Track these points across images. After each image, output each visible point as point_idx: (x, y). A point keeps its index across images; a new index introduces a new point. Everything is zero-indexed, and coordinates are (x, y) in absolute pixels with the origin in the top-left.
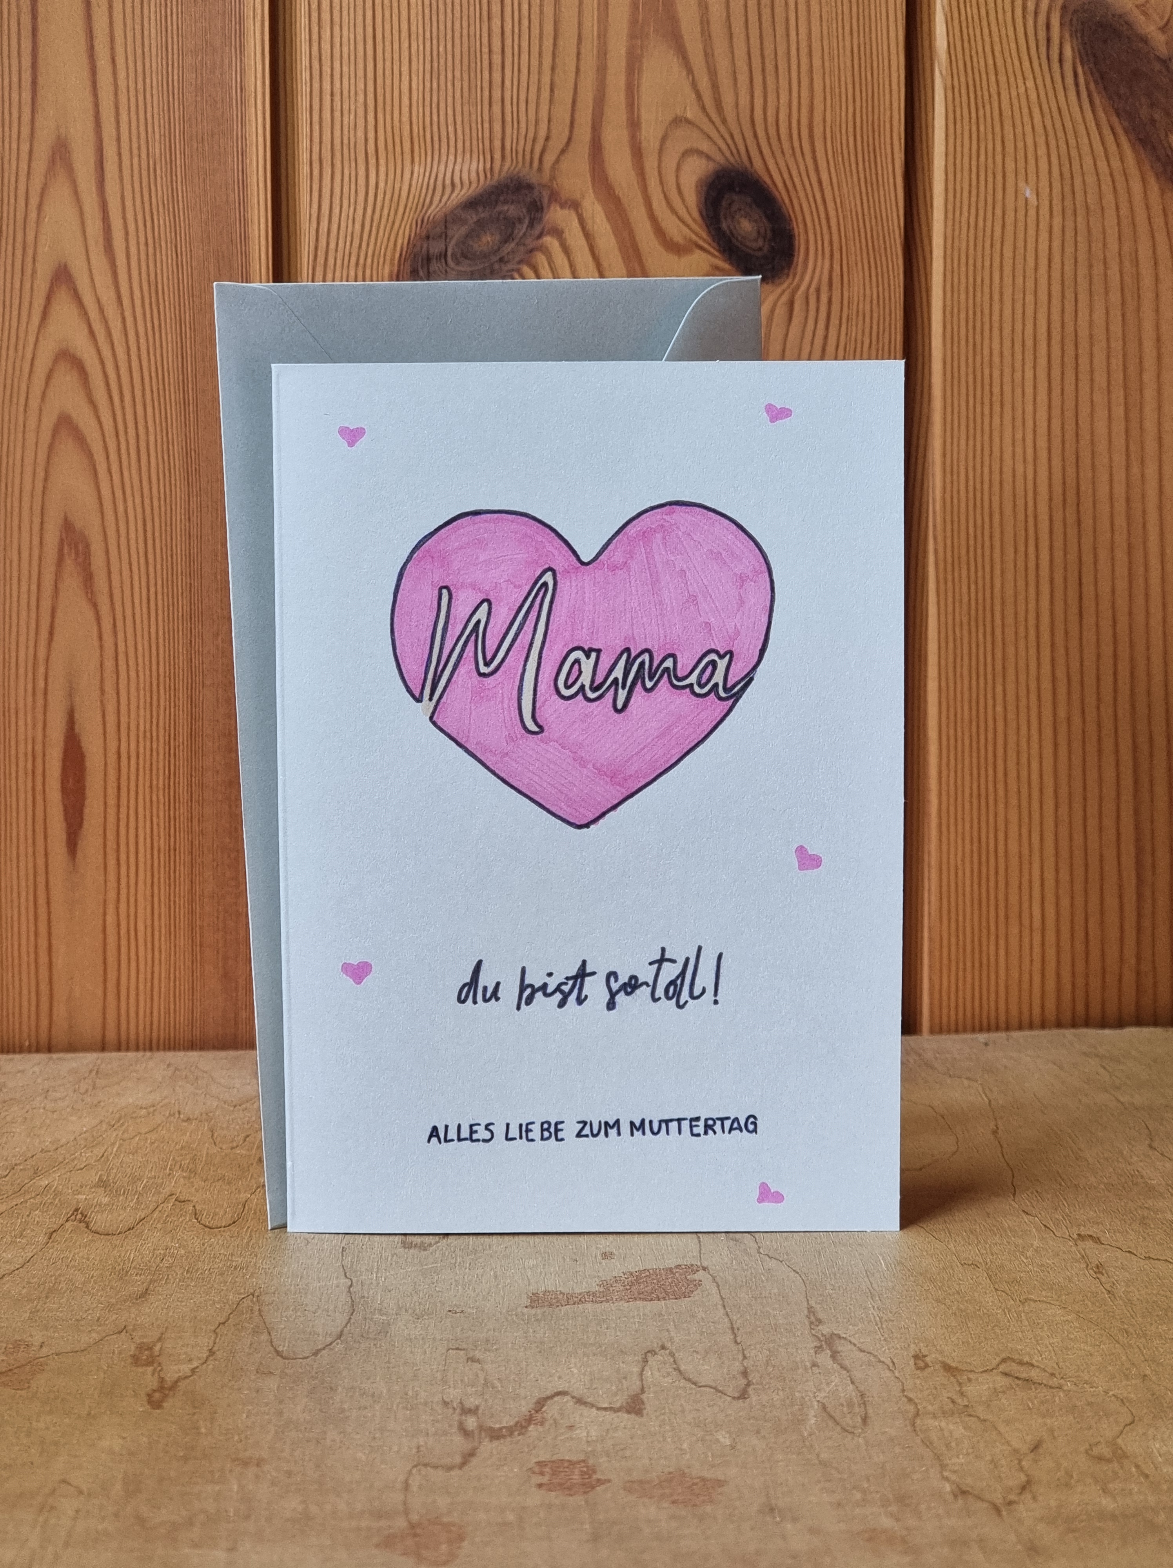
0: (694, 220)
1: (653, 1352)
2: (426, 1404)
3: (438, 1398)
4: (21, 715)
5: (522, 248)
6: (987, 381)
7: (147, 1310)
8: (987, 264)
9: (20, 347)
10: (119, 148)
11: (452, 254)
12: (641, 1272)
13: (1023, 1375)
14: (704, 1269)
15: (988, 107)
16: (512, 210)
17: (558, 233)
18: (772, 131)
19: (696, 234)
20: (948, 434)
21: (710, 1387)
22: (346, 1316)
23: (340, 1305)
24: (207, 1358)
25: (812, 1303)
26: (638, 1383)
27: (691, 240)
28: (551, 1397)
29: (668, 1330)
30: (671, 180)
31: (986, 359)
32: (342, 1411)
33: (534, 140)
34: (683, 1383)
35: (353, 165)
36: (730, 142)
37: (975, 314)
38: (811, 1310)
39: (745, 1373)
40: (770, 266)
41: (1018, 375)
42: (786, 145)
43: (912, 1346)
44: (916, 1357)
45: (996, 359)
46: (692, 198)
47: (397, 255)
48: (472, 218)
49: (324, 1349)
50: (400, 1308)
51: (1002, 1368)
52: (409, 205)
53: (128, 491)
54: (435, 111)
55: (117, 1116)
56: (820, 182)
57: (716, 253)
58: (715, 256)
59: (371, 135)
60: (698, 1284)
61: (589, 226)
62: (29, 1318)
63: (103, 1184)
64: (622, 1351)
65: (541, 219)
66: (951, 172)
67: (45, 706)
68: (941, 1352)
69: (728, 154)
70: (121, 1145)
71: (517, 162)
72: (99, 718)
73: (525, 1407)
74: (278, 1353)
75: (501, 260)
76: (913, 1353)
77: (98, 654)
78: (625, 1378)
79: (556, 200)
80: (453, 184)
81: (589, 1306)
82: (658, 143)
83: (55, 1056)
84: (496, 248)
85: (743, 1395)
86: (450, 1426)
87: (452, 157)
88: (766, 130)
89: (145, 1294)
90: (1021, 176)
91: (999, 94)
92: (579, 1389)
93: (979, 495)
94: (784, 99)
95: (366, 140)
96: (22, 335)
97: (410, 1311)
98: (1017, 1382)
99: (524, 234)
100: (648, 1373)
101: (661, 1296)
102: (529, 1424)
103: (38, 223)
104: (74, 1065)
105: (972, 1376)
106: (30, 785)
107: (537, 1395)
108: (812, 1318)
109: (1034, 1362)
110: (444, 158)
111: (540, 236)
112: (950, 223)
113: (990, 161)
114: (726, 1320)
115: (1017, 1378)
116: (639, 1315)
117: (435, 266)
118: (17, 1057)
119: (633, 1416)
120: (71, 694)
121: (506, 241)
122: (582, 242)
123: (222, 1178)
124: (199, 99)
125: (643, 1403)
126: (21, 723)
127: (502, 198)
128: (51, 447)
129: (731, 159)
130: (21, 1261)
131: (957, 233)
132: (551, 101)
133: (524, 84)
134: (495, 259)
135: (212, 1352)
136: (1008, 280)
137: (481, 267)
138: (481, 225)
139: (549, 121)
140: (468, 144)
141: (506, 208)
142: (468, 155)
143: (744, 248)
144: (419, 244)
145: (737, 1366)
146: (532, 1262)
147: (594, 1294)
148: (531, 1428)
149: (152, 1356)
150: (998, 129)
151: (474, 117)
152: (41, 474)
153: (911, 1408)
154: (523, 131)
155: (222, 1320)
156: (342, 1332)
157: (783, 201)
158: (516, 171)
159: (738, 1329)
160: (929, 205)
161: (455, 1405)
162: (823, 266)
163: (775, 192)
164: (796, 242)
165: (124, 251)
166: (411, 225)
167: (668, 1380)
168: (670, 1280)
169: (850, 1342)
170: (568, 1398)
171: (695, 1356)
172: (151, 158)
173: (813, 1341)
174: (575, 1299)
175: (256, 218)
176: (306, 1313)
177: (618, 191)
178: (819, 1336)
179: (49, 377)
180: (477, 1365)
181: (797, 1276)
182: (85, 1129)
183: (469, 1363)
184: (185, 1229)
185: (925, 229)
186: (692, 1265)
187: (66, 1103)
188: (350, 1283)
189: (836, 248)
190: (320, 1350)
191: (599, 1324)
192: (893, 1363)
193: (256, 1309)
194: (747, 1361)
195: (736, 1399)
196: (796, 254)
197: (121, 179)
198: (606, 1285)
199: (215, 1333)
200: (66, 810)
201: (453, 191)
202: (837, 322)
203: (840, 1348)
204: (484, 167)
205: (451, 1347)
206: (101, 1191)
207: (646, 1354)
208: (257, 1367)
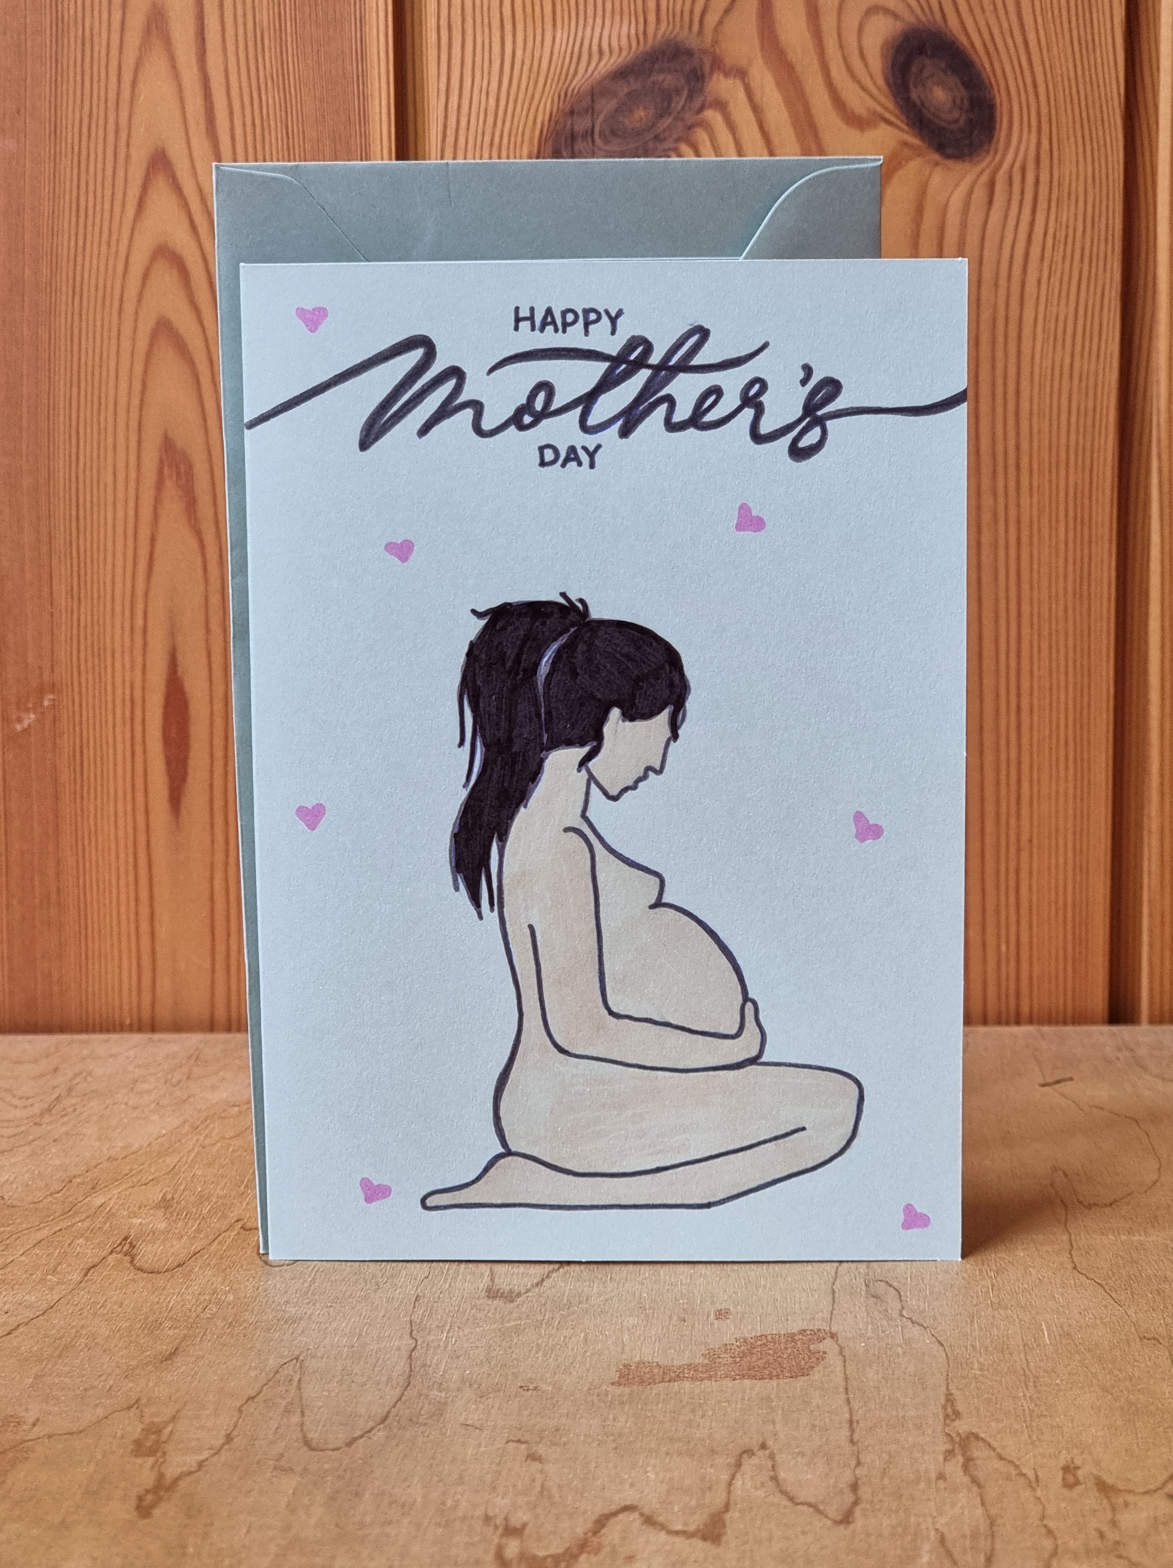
0: (879, 89)
1: (749, 1452)
2: (464, 1518)
3: (480, 1512)
4: (118, 655)
5: (680, 125)
7: (170, 1378)
9: (113, 243)
10: (222, 16)
11: (600, 131)
12: (757, 1338)
14: (833, 1336)
16: (668, 80)
17: (721, 106)
19: (881, 105)
21: (810, 1505)
22: (398, 1391)
23: (395, 1374)
24: (223, 1445)
25: (952, 1387)
26: (724, 1495)
27: (875, 113)
28: (614, 1514)
29: (774, 1422)
30: (851, 40)
32: (362, 1525)
34: (779, 1499)
35: (487, 30)
38: (949, 1398)
39: (854, 1487)
40: (967, 142)
43: (1064, 1452)
44: (1066, 1469)
46: (876, 63)
47: (537, 133)
48: (623, 90)
49: (362, 1436)
50: (463, 1381)
52: (551, 76)
55: (204, 1114)
56: (1026, 43)
57: (906, 128)
58: (903, 131)
60: (821, 1357)
61: (758, 98)
62: (32, 1386)
63: (165, 1204)
64: (713, 1451)
65: (701, 90)
67: (145, 645)
68: (1098, 1463)
69: (919, 12)
70: (198, 1153)
71: (674, 25)
72: (204, 661)
73: (581, 1527)
74: (307, 1443)
75: (656, 137)
76: (1062, 1462)
77: (202, 588)
78: (710, 1488)
79: (719, 68)
80: (601, 52)
81: (687, 1384)
83: (157, 1036)
84: (650, 124)
85: (847, 1519)
86: (486, 1552)
87: (599, 21)
89: (174, 1353)
92: (650, 1501)
96: (115, 230)
97: (475, 1386)
99: (683, 108)
100: (738, 1483)
101: (775, 1373)
102: (581, 1552)
103: (132, 102)
104: (173, 1048)
105: (1131, 1498)
106: (128, 735)
107: (600, 1509)
108: (949, 1410)
110: (590, 21)
111: (701, 109)
114: (846, 1409)
116: (743, 1399)
117: (580, 145)
118: (115, 1037)
119: (708, 1545)
120: (172, 633)
121: (662, 116)
122: (750, 115)
125: (724, 1526)
126: (118, 666)
127: (656, 66)
128: (149, 356)
129: (924, 19)
130: (45, 1306)
134: (649, 136)
135: (229, 1438)
137: (634, 146)
138: (633, 97)
140: (618, 5)
141: (661, 77)
142: (617, 17)
143: (937, 121)
144: (561, 120)
145: (847, 1476)
146: (632, 1321)
147: (695, 1368)
148: (583, 1558)
149: (157, 1443)
152: (137, 386)
153: (1048, 1544)
155: (253, 1394)
156: (389, 1413)
157: (983, 65)
158: (674, 33)
159: (858, 1422)
160: (1155, 68)
161: (499, 1521)
162: (1029, 140)
163: (973, 56)
164: (998, 113)
165: (229, 133)
166: (553, 99)
167: (761, 1493)
168: (789, 1351)
169: (990, 1446)
170: (635, 1515)
171: (799, 1459)
172: (258, 26)
173: (945, 1443)
174: (673, 1375)
175: (377, 93)
176: (353, 1384)
177: (791, 56)
178: (954, 1435)
179: (146, 276)
180: (537, 1465)
181: (941, 1349)
182: (164, 1132)
183: (529, 1462)
184: (242, 1266)
185: (1149, 96)
186: (819, 1330)
187: (152, 1098)
188: (413, 1345)
189: (1045, 119)
190: (356, 1439)
191: (693, 1411)
192: (1037, 1477)
193: (296, 1378)
194: (860, 1468)
195: (837, 1523)
196: (998, 126)
197: (225, 49)
198: (712, 1356)
199: (240, 1410)
200: (168, 762)
201: (600, 59)
202: (1045, 205)
203: (976, 1454)
204: (637, 30)
205: (511, 1438)
206: (161, 1213)
207: (741, 1455)
208: (277, 1460)
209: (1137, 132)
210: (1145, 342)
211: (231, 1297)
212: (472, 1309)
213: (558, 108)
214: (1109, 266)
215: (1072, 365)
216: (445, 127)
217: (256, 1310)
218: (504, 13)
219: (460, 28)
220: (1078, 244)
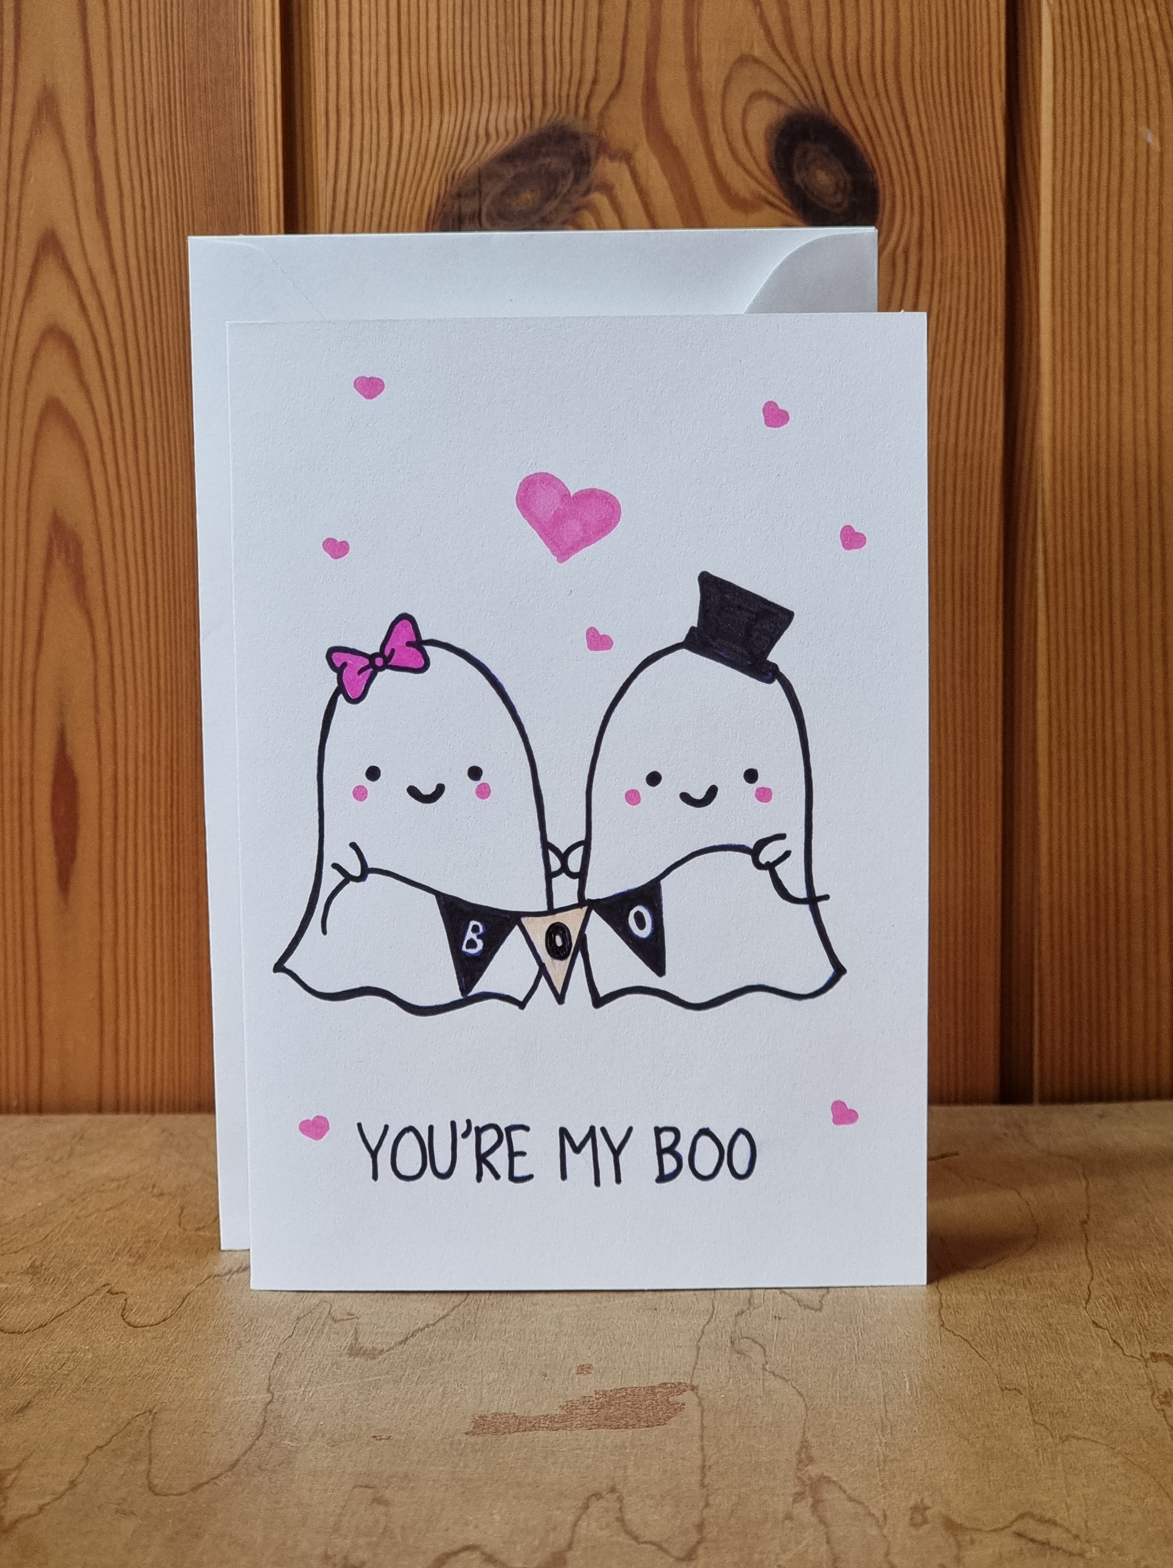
0: (763, 172)
1: (598, 1496)
2: (303, 1557)
3: (319, 1550)
4: (6, 734)
5: (566, 207)
6: (1103, 354)
7: (19, 1429)
8: (1103, 219)
9: (3, 323)
10: (112, 99)
11: (487, 214)
12: (617, 1391)
13: (1040, 1537)
14: (693, 1388)
15: (1102, 41)
16: (554, 163)
17: (607, 189)
18: (852, 69)
19: (765, 188)
20: (1059, 414)
21: (653, 1543)
22: (250, 1440)
23: (248, 1425)
24: (66, 1490)
25: (809, 1435)
26: (569, 1535)
27: (760, 196)
28: (455, 1553)
29: (625, 1468)
30: (735, 126)
31: (1102, 329)
33: (580, 83)
34: (623, 1538)
35: (375, 114)
36: (804, 84)
37: (1088, 277)
39: (700, 1527)
41: (1139, 347)
42: (868, 87)
43: (914, 1494)
44: (915, 1509)
45: (1114, 329)
46: (760, 147)
47: (425, 216)
48: (509, 172)
49: (208, 1483)
50: (316, 1432)
51: (1018, 1526)
52: (438, 159)
53: (124, 483)
54: (466, 52)
56: (908, 128)
57: (790, 211)
58: (787, 213)
59: (395, 81)
60: (680, 1408)
61: (643, 181)
63: (34, 1270)
64: (561, 1494)
65: (588, 173)
66: (1060, 113)
67: (33, 723)
68: (948, 1504)
69: (801, 96)
70: (72, 1224)
71: (560, 109)
72: (93, 739)
74: (151, 1488)
75: (543, 220)
76: (912, 1503)
77: (91, 666)
78: (554, 1529)
79: (604, 151)
80: (487, 135)
81: (541, 1433)
82: (721, 86)
83: (43, 1118)
84: (538, 205)
85: (690, 1556)
87: (486, 105)
88: (845, 67)
89: (27, 1406)
90: (1142, 119)
91: (1115, 25)
92: (493, 1541)
93: (1094, 483)
94: (865, 34)
95: (389, 86)
96: (5, 310)
97: (328, 1436)
98: (1031, 1545)
99: (569, 191)
100: (583, 1524)
101: (631, 1422)
103: (23, 185)
104: (59, 1127)
105: (976, 1536)
106: (16, 814)
107: (442, 1548)
108: (803, 1456)
109: (1058, 1519)
110: (477, 105)
111: (587, 192)
112: (1059, 173)
113: (1105, 101)
114: (699, 1456)
115: (1033, 1540)
116: (597, 1447)
120: (61, 710)
121: (547, 199)
122: (635, 198)
123: (171, 1267)
124: (201, 42)
125: (565, 1563)
126: (6, 745)
127: (543, 150)
128: (38, 436)
129: (805, 103)
131: (1067, 184)
132: (598, 40)
133: (567, 20)
134: (536, 218)
135: (73, 1484)
136: (1127, 239)
138: (519, 181)
139: (597, 61)
140: (504, 90)
141: (548, 160)
142: (504, 101)
144: (449, 202)
145: (694, 1518)
146: (493, 1376)
147: (552, 1419)
150: (1114, 65)
151: (511, 59)
152: (26, 465)
154: (567, 72)
155: (102, 1444)
156: (238, 1461)
157: (866, 150)
158: (560, 119)
159: (710, 1467)
160: (1036, 154)
161: (338, 1559)
162: (911, 225)
163: (856, 140)
164: (881, 197)
165: (118, 216)
166: (440, 182)
167: (605, 1533)
168: (647, 1402)
169: (840, 1487)
170: (476, 1555)
171: (648, 1501)
172: (148, 110)
173: (795, 1486)
174: (528, 1425)
175: (265, 176)
176: (205, 1436)
177: (677, 141)
178: (805, 1478)
179: (35, 357)
180: (382, 1509)
181: (801, 1399)
182: (40, 1204)
183: (374, 1505)
184: (104, 1327)
185: (1031, 182)
186: (680, 1384)
187: (32, 1173)
188: (270, 1399)
189: (927, 201)
190: (202, 1485)
191: (545, 1458)
192: (885, 1516)
193: (147, 1430)
194: (708, 1509)
195: (679, 1560)
196: (881, 210)
197: (115, 133)
198: (571, 1408)
199: (87, 1458)
200: (57, 842)
201: (487, 142)
202: (928, 287)
203: (826, 1496)
204: (523, 115)
205: (359, 1483)
206: (27, 1279)
207: (588, 1498)
208: (119, 1504)
209: (1019, 217)
210: (1029, 424)
211: (90, 1356)
212: (333, 1365)
213: (446, 191)
214: (992, 347)
215: (956, 444)
216: (333, 208)
217: (114, 1367)
218: (392, 98)
219: (348, 112)
220: (961, 326)
